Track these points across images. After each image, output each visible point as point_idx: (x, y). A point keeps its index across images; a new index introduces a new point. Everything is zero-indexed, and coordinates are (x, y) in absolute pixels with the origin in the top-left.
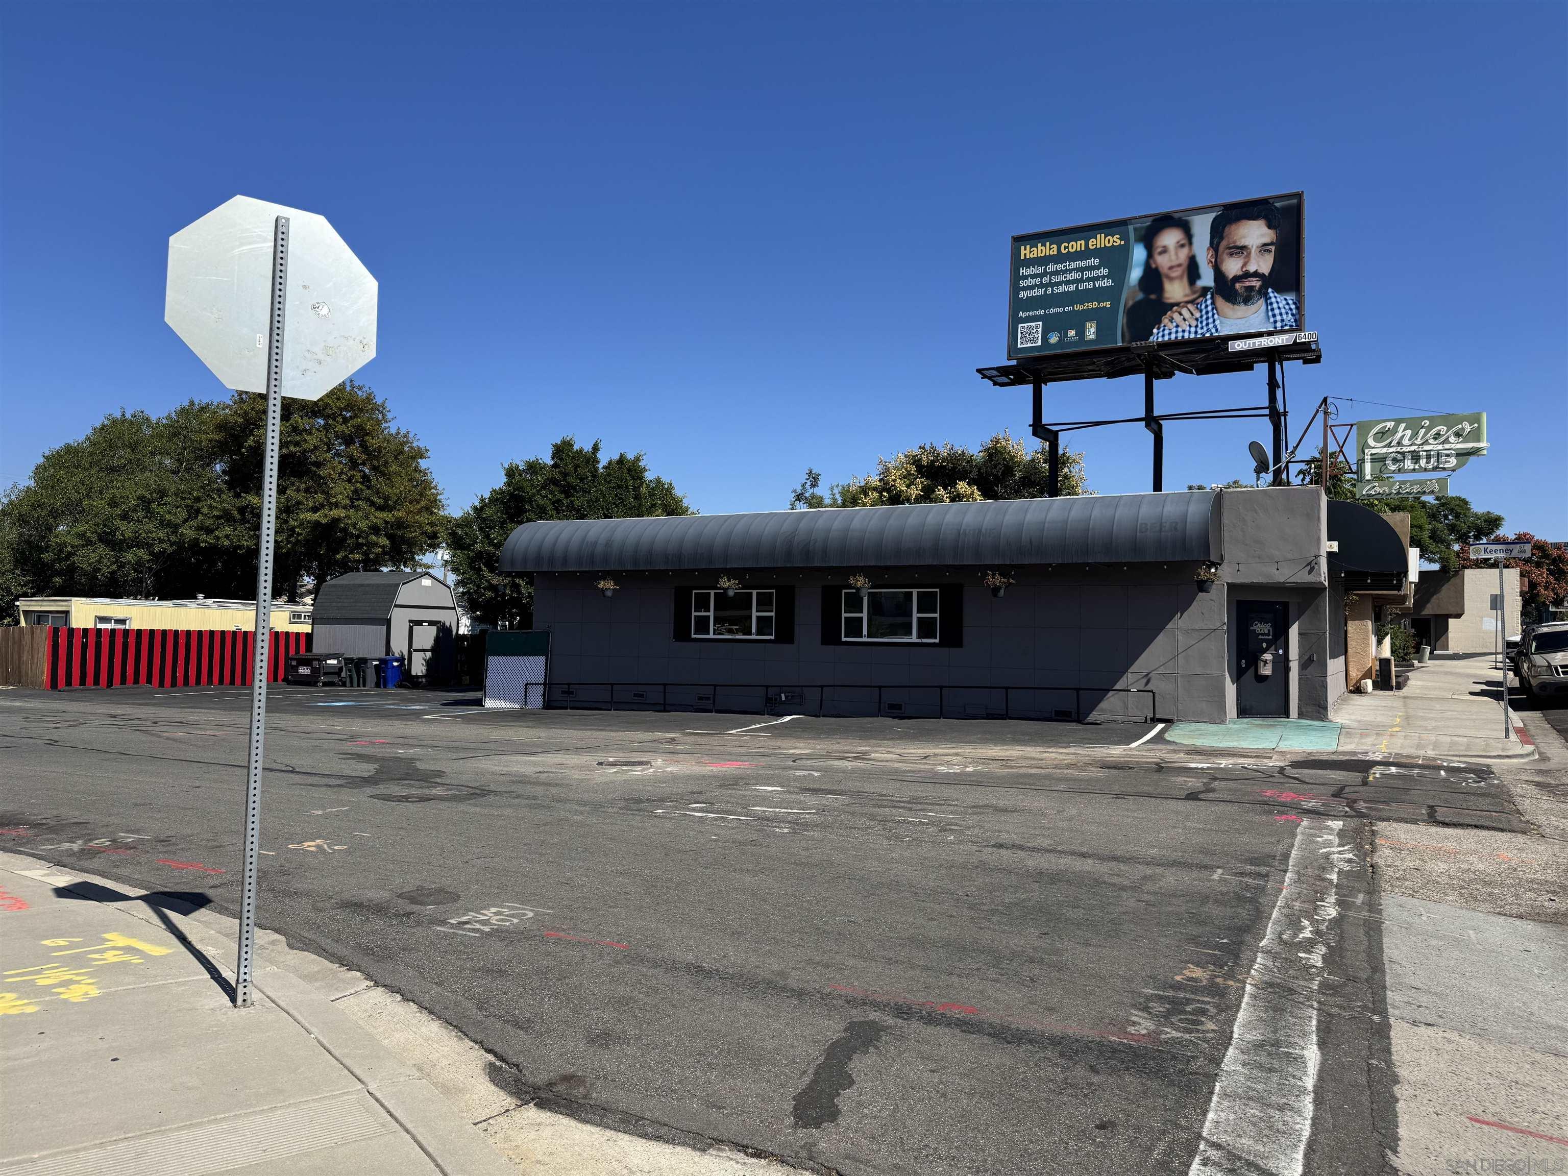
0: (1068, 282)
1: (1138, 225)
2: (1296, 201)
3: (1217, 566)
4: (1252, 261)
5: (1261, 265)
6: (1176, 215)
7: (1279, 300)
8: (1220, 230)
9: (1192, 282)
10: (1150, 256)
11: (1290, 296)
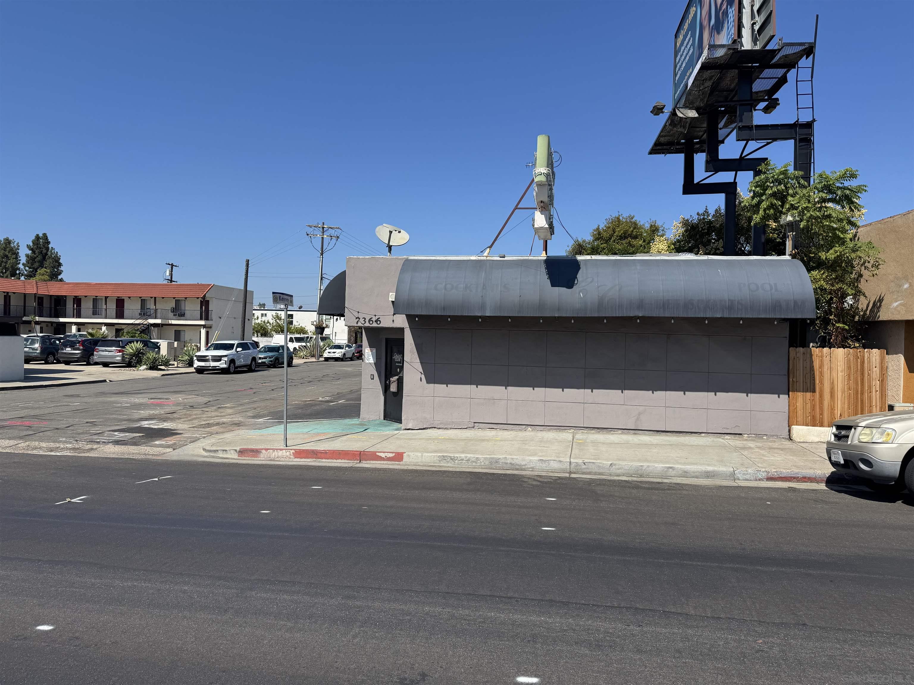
7: (731, 15)
9: (710, 25)
10: (701, 13)
11: (734, 7)
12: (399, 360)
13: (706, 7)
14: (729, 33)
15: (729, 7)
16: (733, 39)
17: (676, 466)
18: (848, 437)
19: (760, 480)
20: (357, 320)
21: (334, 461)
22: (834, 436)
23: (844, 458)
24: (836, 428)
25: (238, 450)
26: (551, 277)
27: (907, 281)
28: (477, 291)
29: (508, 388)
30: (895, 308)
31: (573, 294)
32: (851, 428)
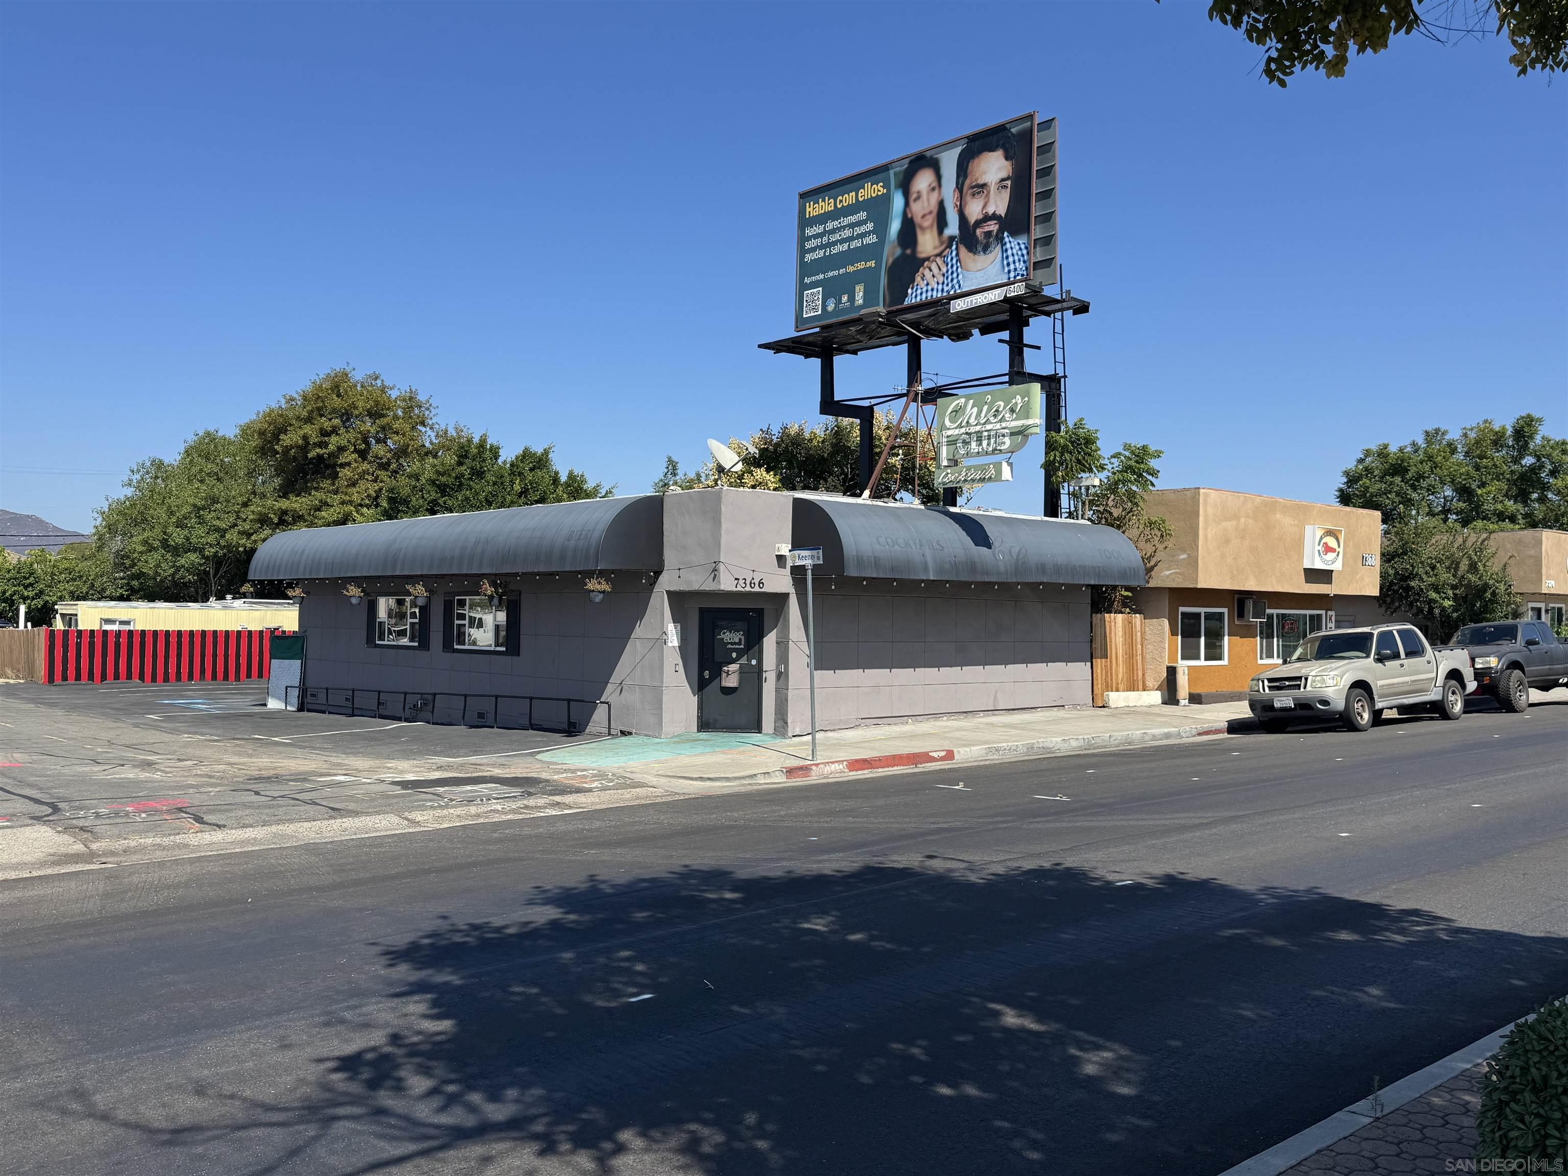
0: (842, 241)
1: (898, 169)
2: (1029, 123)
3: (658, 573)
4: (992, 201)
5: (999, 204)
6: (928, 154)
7: (1013, 245)
8: (965, 167)
9: (940, 232)
10: (907, 204)
11: (1023, 240)
12: (737, 641)
13: (926, 204)
14: (1008, 264)
15: (1006, 234)
16: (1023, 275)
18: (1299, 685)
19: (1195, 736)
20: (736, 581)
21: (891, 769)
22: (1270, 687)
23: (1296, 702)
24: (1270, 680)
25: (785, 770)
26: (969, 534)
27: (1184, 551)
28: (916, 548)
29: (892, 670)
30: (1168, 576)
31: (994, 555)
32: (1300, 678)
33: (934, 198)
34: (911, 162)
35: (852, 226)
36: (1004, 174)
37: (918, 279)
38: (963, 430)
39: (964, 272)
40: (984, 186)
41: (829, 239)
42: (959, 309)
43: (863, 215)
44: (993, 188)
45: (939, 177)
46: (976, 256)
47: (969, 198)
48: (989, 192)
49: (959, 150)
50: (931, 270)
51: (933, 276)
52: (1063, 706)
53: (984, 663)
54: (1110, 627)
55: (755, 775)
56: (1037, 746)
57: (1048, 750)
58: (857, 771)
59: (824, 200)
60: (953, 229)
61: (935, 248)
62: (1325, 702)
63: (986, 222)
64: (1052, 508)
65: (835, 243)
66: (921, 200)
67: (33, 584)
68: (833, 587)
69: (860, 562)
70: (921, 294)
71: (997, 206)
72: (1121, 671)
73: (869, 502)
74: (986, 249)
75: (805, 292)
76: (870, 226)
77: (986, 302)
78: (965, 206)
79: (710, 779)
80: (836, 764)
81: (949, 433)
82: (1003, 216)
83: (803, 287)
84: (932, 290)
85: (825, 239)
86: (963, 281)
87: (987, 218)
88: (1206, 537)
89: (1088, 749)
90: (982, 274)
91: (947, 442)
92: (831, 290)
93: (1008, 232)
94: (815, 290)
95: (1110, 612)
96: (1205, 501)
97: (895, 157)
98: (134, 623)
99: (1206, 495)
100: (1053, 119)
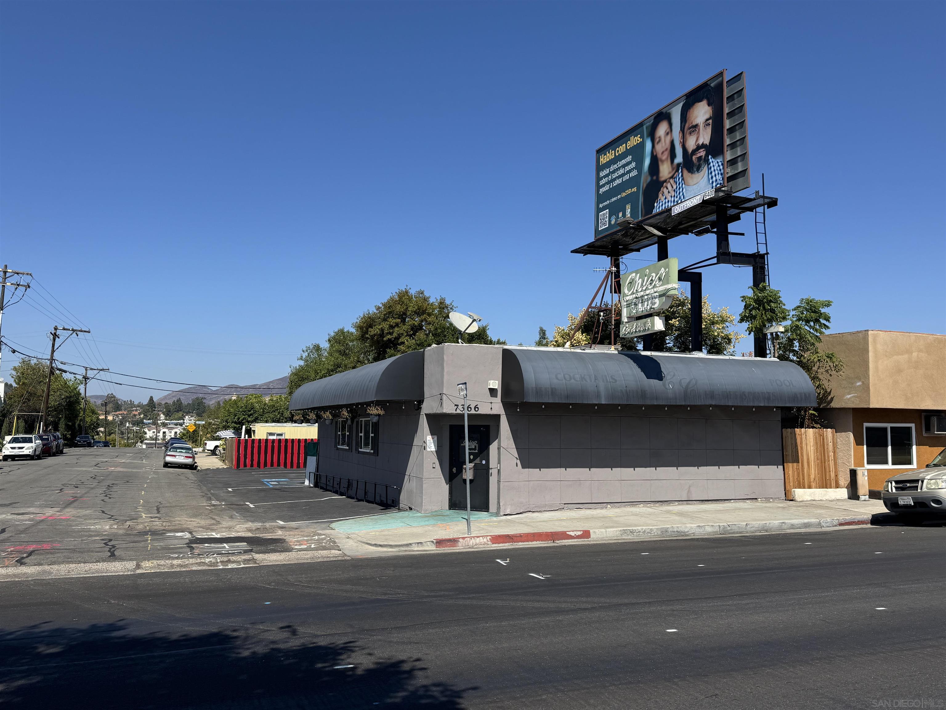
0: (619, 177)
2: (721, 78)
3: (421, 402)
4: (701, 135)
5: (705, 137)
6: (664, 111)
7: (714, 164)
8: (685, 115)
9: (672, 161)
10: (653, 146)
11: (720, 160)
12: (474, 447)
13: (664, 144)
14: (712, 178)
15: (710, 157)
16: (721, 184)
17: (786, 521)
18: (917, 487)
19: (835, 526)
20: (456, 407)
21: (530, 543)
22: (896, 488)
23: (915, 501)
24: (897, 482)
25: (435, 541)
26: (643, 370)
27: (860, 380)
28: (591, 381)
29: (591, 469)
30: (849, 399)
31: (664, 385)
32: (917, 481)
33: (668, 139)
34: (655, 118)
35: (624, 166)
36: (707, 116)
37: (660, 195)
38: (634, 296)
39: (686, 187)
40: (696, 126)
41: (612, 177)
42: (676, 212)
43: (629, 158)
44: (701, 126)
45: (670, 125)
46: (693, 175)
47: (688, 136)
48: (699, 130)
49: (681, 105)
50: (667, 188)
51: (669, 192)
52: (756, 499)
53: (677, 465)
54: (801, 439)
55: (411, 544)
56: (671, 530)
57: (682, 534)
58: (499, 543)
59: (609, 153)
60: (679, 159)
61: (669, 173)
62: (938, 502)
63: (698, 151)
64: (760, 351)
65: (615, 179)
66: (661, 143)
67: (253, 414)
68: (518, 410)
69: (538, 391)
70: (662, 205)
71: (704, 139)
72: (813, 472)
73: (569, 350)
74: (699, 169)
75: (600, 214)
76: (633, 164)
77: (692, 205)
78: (686, 141)
79: (381, 546)
80: (481, 538)
81: (628, 298)
82: (708, 144)
83: (599, 210)
84: (668, 202)
85: (610, 177)
86: (686, 193)
87: (699, 148)
88: (877, 368)
89: (723, 534)
90: (697, 187)
91: (627, 305)
92: (614, 210)
93: (711, 155)
94: (605, 212)
95: (802, 427)
96: (875, 341)
97: (646, 117)
98: (285, 435)
99: (875, 337)
100: (742, 73)
